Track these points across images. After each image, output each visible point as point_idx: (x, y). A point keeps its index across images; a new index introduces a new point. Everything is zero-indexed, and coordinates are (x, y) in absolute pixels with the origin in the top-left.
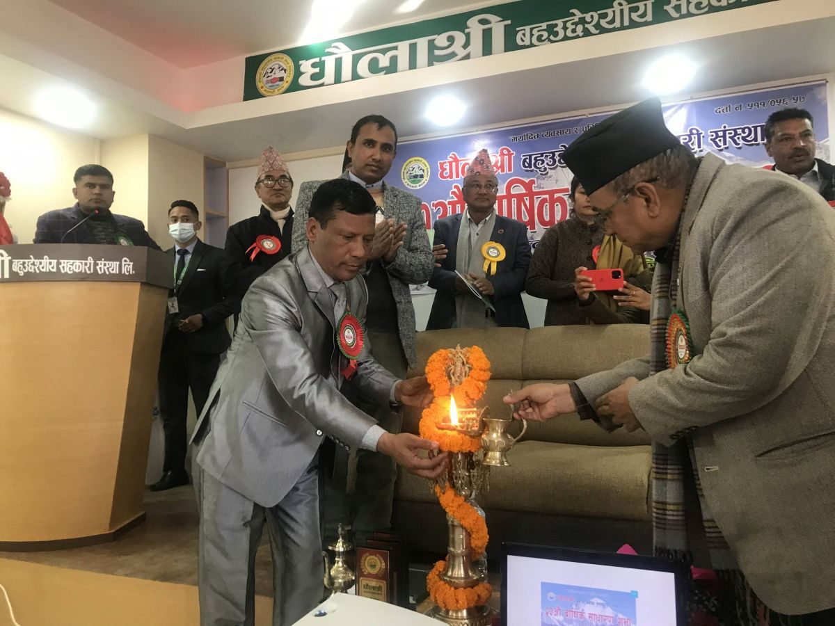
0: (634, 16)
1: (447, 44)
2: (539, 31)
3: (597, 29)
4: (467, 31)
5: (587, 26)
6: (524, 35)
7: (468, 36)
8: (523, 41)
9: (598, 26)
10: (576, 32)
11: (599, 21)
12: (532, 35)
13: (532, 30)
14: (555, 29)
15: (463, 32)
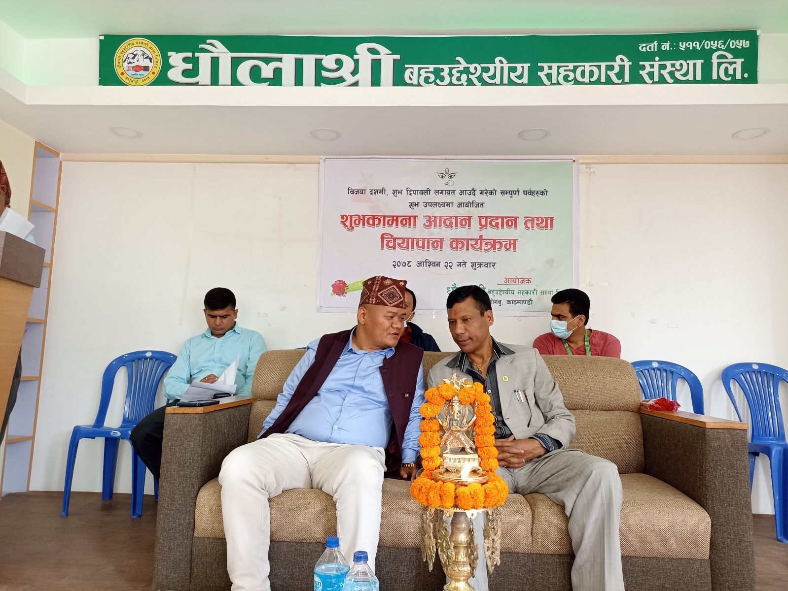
0: (512, 75)
1: (334, 67)
2: (426, 72)
3: (479, 81)
4: (356, 57)
5: (470, 76)
6: (412, 73)
7: (357, 62)
8: (411, 79)
10: (461, 80)
11: (481, 74)
12: (419, 75)
13: (420, 69)
14: (442, 74)
15: (352, 58)
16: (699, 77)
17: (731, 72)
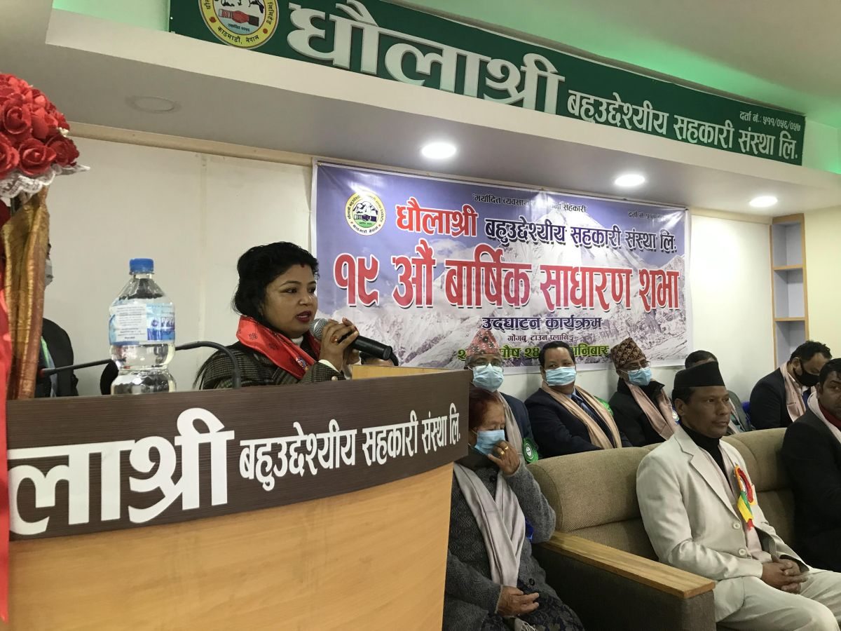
0: (656, 123)
1: (499, 75)
2: (587, 103)
3: (630, 124)
4: (523, 68)
5: (624, 117)
6: (575, 101)
7: (523, 74)
8: (573, 109)
9: (631, 120)
10: (615, 120)
11: (632, 116)
12: (581, 106)
13: (582, 98)
14: (600, 108)
15: (519, 69)
16: (772, 153)
17: (789, 152)
